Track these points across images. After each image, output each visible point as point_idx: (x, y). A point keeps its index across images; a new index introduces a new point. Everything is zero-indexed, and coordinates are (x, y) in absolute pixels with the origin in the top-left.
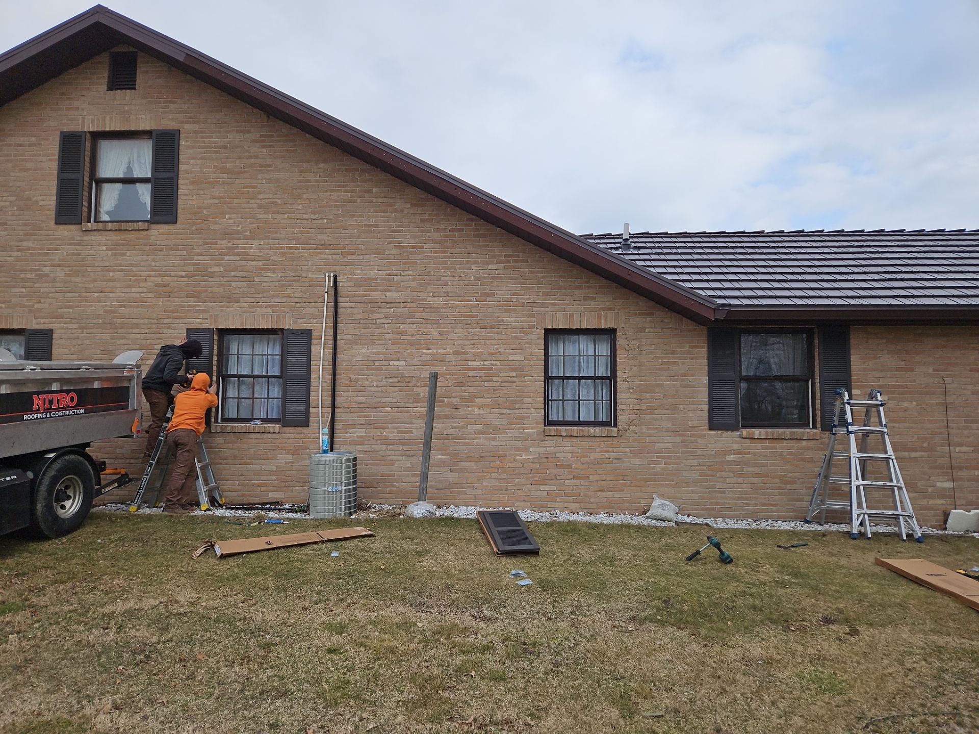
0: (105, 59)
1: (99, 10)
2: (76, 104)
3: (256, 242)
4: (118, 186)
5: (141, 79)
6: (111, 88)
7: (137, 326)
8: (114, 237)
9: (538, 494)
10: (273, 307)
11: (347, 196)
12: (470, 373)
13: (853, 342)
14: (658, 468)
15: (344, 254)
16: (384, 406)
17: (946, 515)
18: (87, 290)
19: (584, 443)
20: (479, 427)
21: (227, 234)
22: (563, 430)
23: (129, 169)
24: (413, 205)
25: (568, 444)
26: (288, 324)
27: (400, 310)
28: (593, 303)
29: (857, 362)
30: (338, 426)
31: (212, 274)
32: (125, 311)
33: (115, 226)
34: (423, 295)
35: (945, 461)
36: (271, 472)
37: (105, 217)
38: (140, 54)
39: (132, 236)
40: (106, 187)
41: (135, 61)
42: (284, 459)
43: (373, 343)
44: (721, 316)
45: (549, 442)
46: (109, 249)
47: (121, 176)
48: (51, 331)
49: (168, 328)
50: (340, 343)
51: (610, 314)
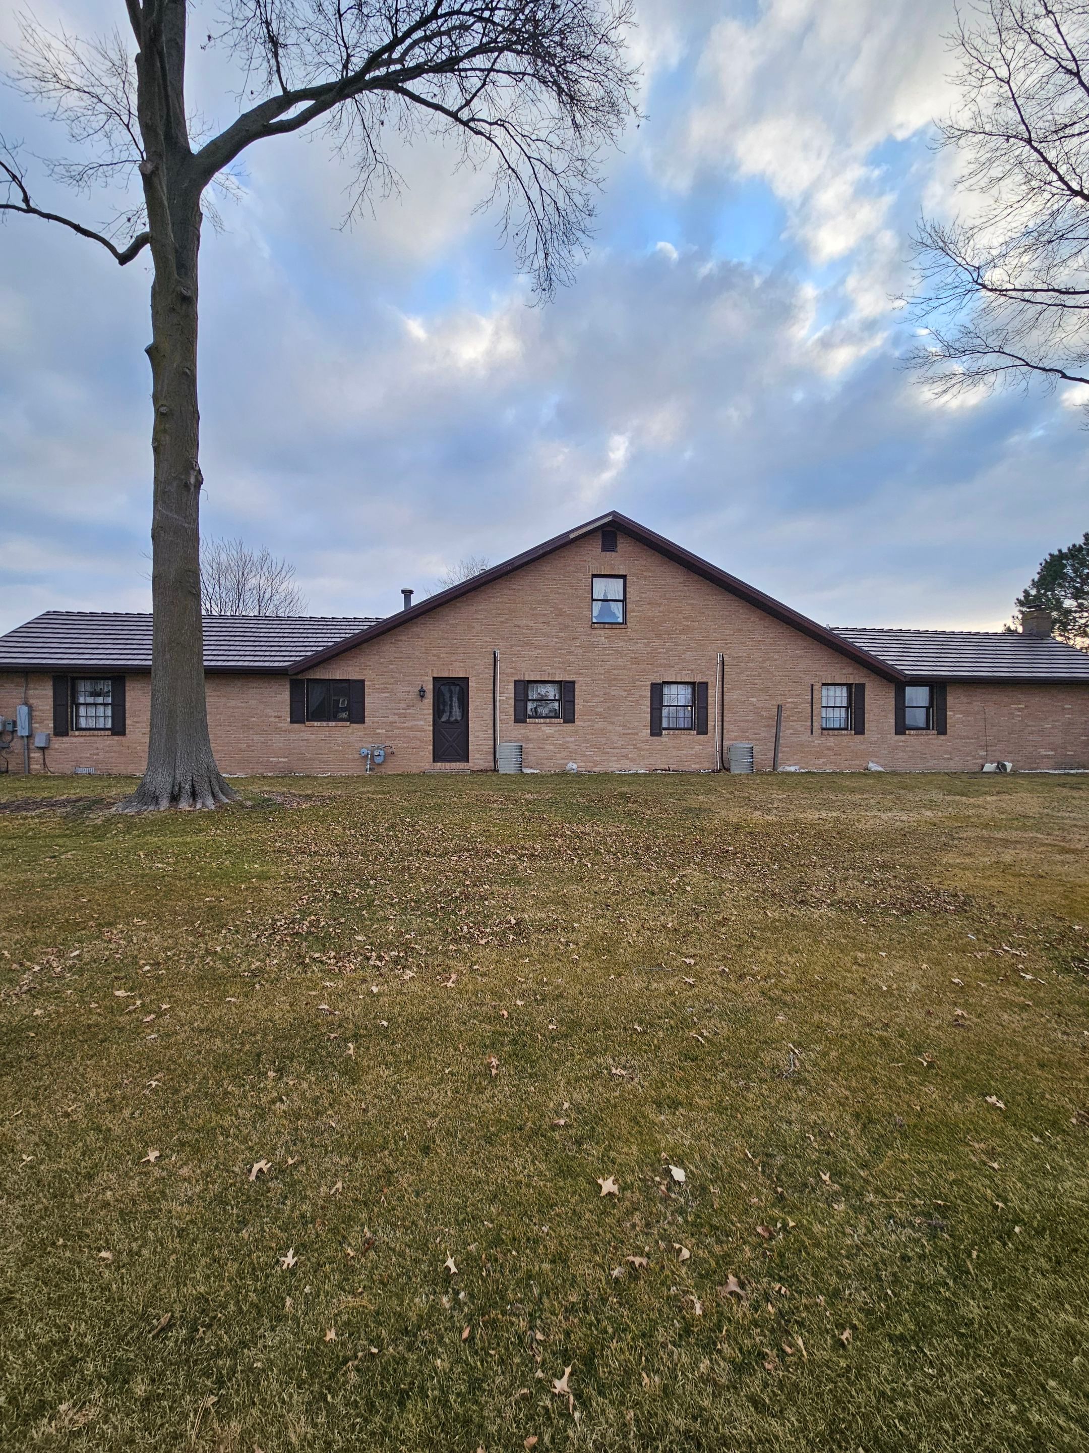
0: (600, 534)
1: (614, 513)
2: (585, 558)
3: (682, 636)
4: (600, 603)
5: (619, 546)
6: (603, 550)
7: (622, 680)
8: (608, 632)
9: (817, 762)
10: (692, 670)
11: (727, 613)
12: (788, 705)
13: (948, 688)
14: (871, 749)
15: (726, 644)
16: (747, 721)
17: (983, 766)
18: (595, 660)
19: (839, 738)
20: (791, 731)
21: (668, 633)
22: (831, 732)
23: (605, 594)
24: (760, 619)
25: (832, 738)
26: (698, 679)
27: (753, 673)
28: (844, 671)
29: (950, 700)
30: (725, 731)
31: (660, 653)
32: (616, 672)
33: (610, 626)
34: (765, 665)
35: (983, 743)
36: (692, 755)
37: (594, 620)
38: (618, 533)
39: (617, 631)
40: (594, 603)
41: (616, 534)
42: (698, 748)
43: (741, 689)
44: (907, 679)
45: (824, 738)
46: (606, 638)
47: (601, 597)
48: (573, 682)
49: (638, 680)
50: (725, 689)
51: (851, 677)
